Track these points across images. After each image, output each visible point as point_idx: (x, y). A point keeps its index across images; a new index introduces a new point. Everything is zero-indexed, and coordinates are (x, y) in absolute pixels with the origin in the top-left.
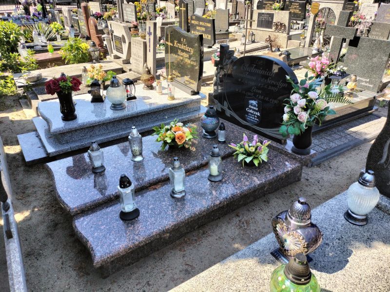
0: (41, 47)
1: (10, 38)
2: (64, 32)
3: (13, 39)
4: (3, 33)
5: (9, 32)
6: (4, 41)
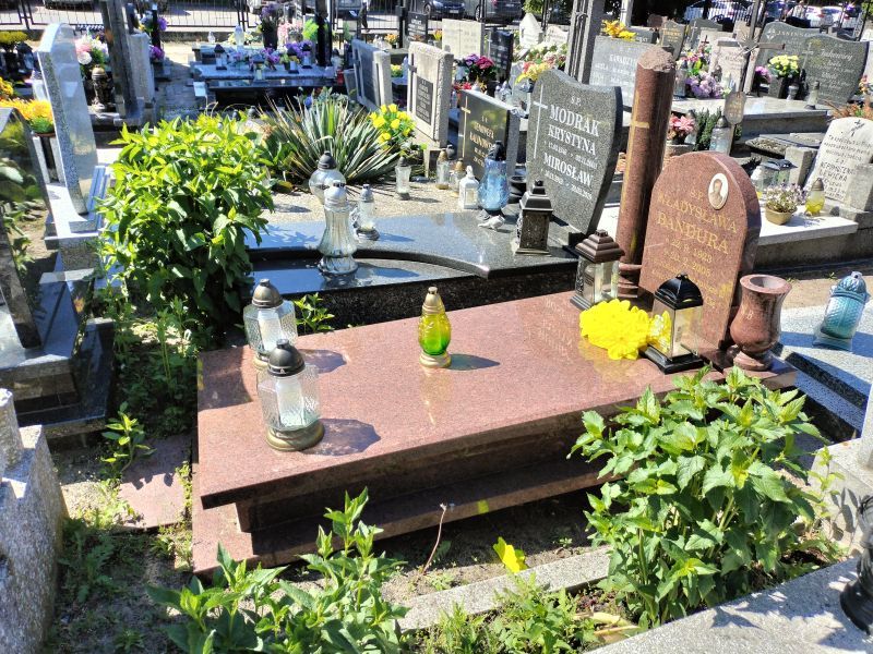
3: (227, 236)
4: (174, 205)
5: (212, 198)
6: (175, 245)
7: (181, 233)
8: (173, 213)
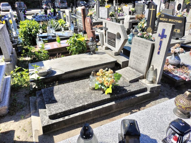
0: (52, 37)
1: (32, 32)
2: (66, 25)
3: (34, 32)
4: (27, 29)
5: (32, 28)
6: (28, 34)
7: (28, 32)
8: (27, 30)
